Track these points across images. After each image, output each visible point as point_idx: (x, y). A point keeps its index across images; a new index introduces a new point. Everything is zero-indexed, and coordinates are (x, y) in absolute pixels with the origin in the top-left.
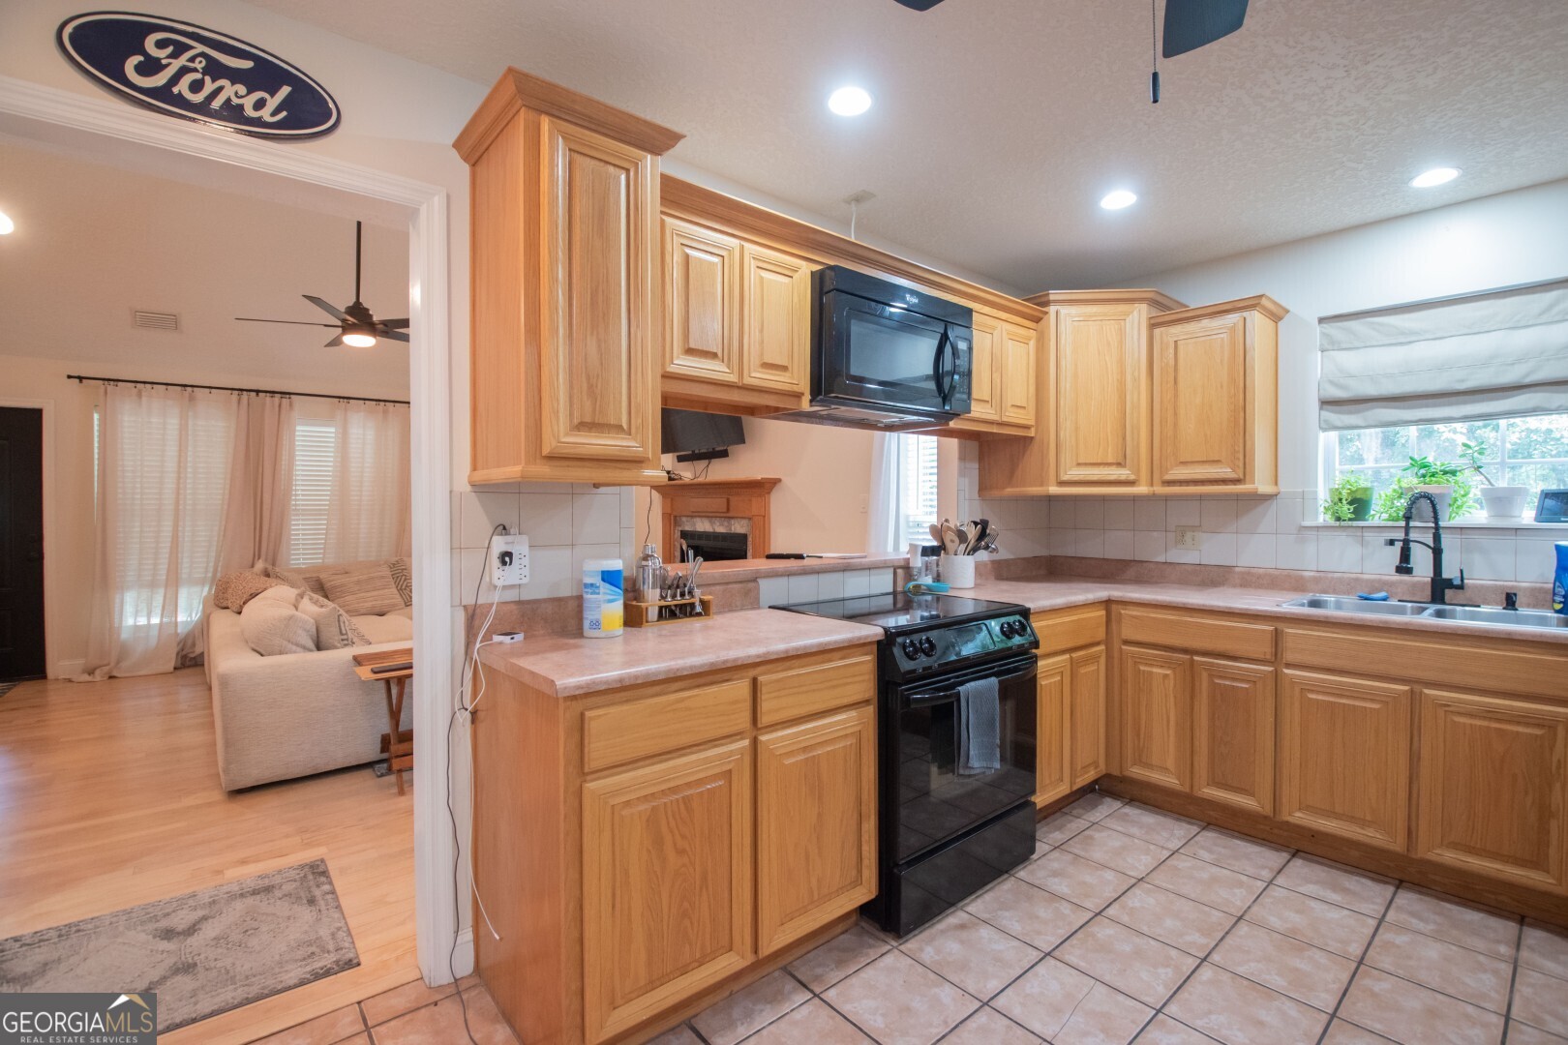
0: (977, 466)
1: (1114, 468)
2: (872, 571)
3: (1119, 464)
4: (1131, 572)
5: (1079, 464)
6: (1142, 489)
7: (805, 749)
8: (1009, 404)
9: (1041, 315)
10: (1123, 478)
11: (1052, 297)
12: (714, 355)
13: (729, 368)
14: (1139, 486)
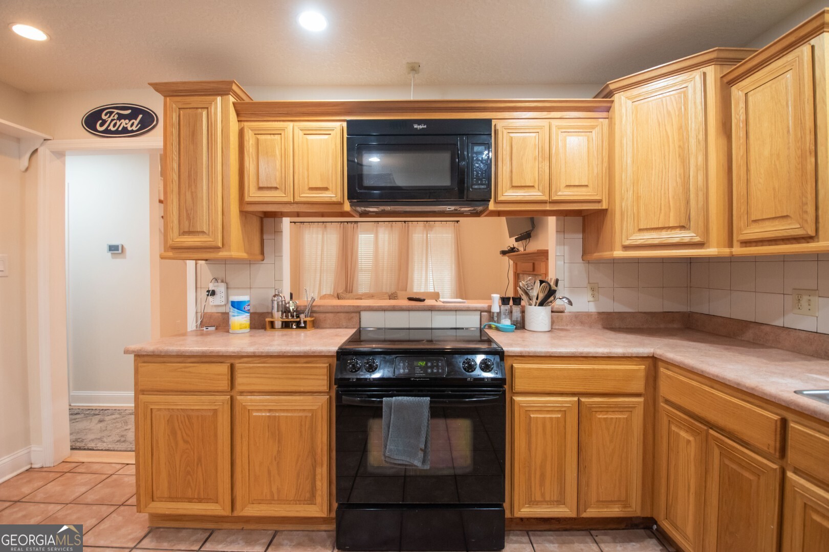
0: (581, 236)
1: (678, 231)
2: (458, 312)
3: (682, 227)
4: (749, 335)
5: (640, 230)
6: (711, 251)
7: (270, 411)
8: (563, 185)
9: (609, 105)
10: (686, 240)
11: (612, 87)
12: (276, 188)
13: (285, 194)
14: (709, 247)
